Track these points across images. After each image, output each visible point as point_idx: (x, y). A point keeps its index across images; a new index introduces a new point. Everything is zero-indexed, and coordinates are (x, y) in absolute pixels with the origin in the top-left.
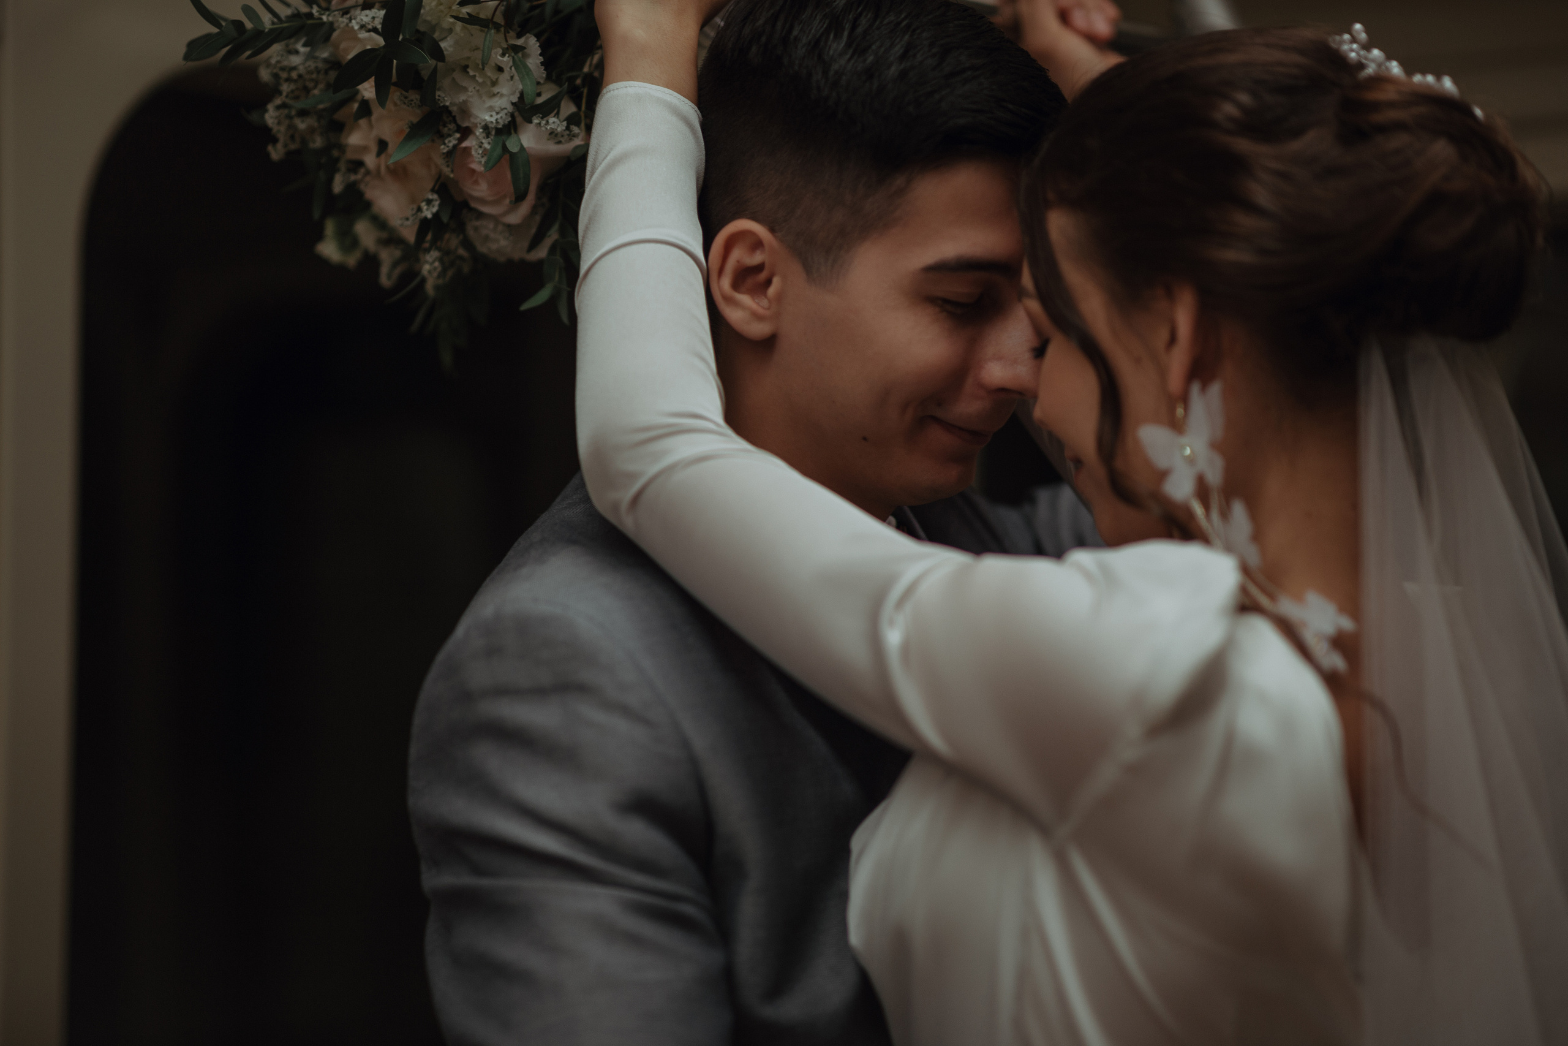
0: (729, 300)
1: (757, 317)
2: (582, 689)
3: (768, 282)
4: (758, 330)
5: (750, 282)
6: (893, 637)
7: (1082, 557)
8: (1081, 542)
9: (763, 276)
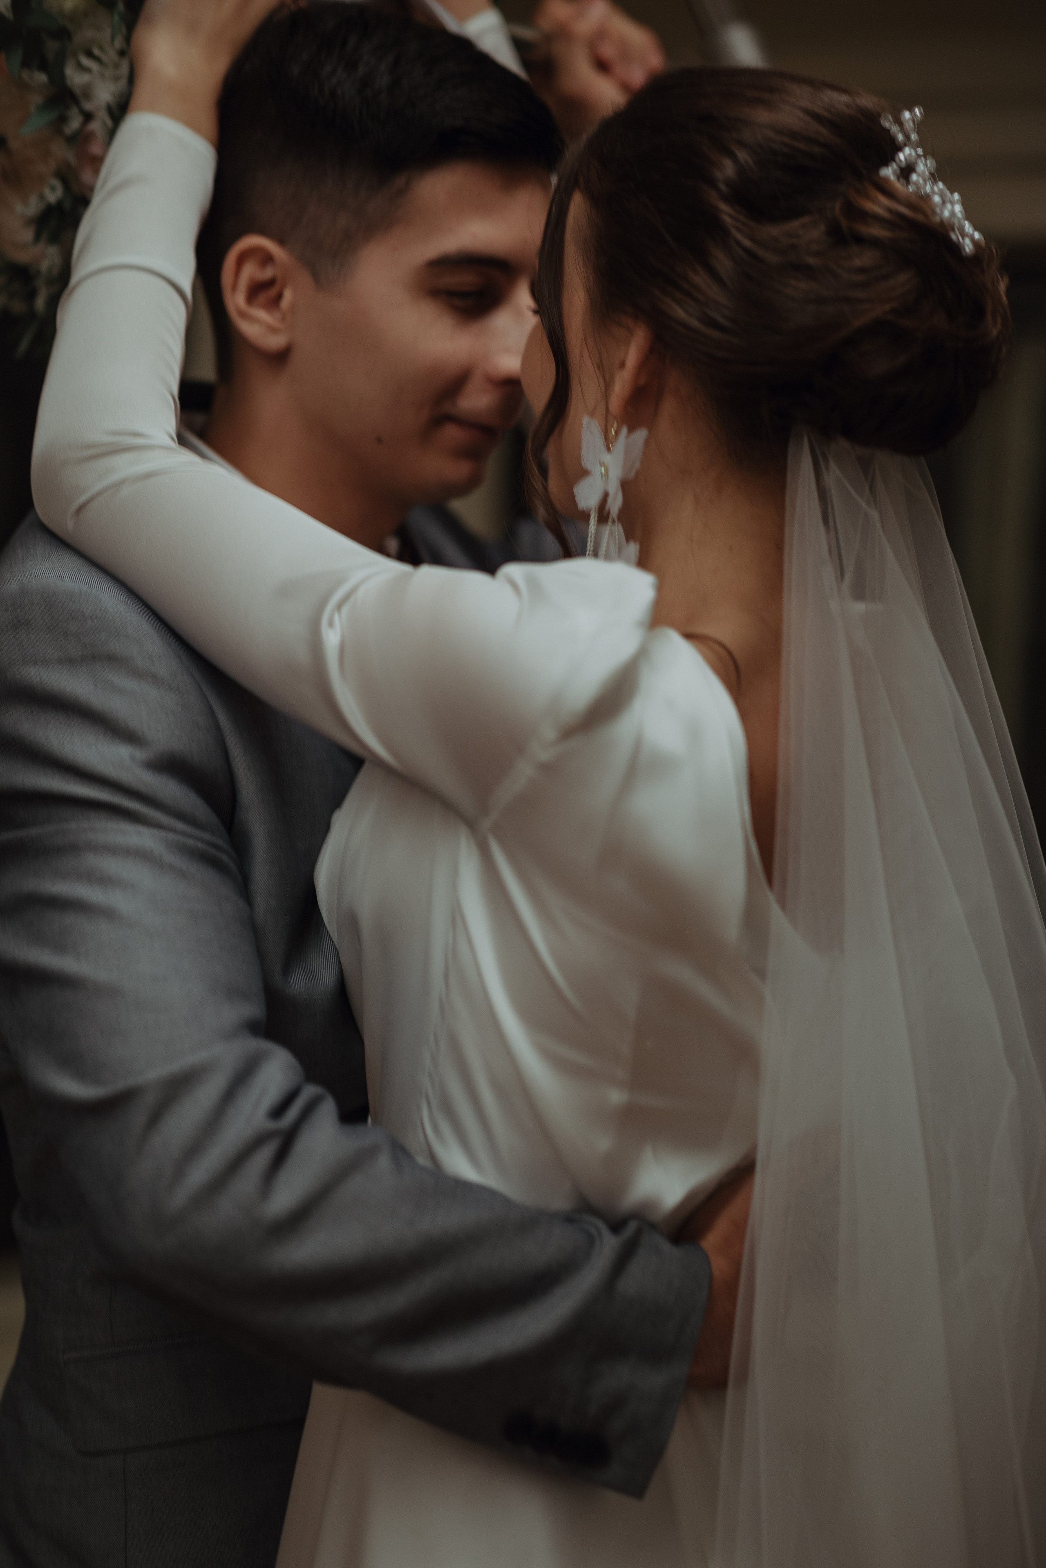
0: (243, 315)
1: (272, 330)
2: (112, 659)
3: (279, 297)
4: (274, 342)
5: (262, 297)
6: (332, 638)
7: (513, 570)
8: (514, 557)
9: (273, 292)
